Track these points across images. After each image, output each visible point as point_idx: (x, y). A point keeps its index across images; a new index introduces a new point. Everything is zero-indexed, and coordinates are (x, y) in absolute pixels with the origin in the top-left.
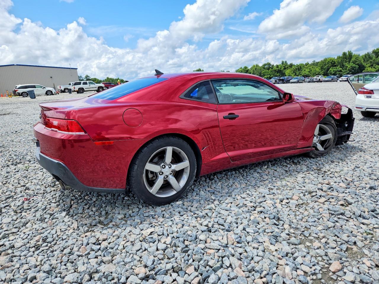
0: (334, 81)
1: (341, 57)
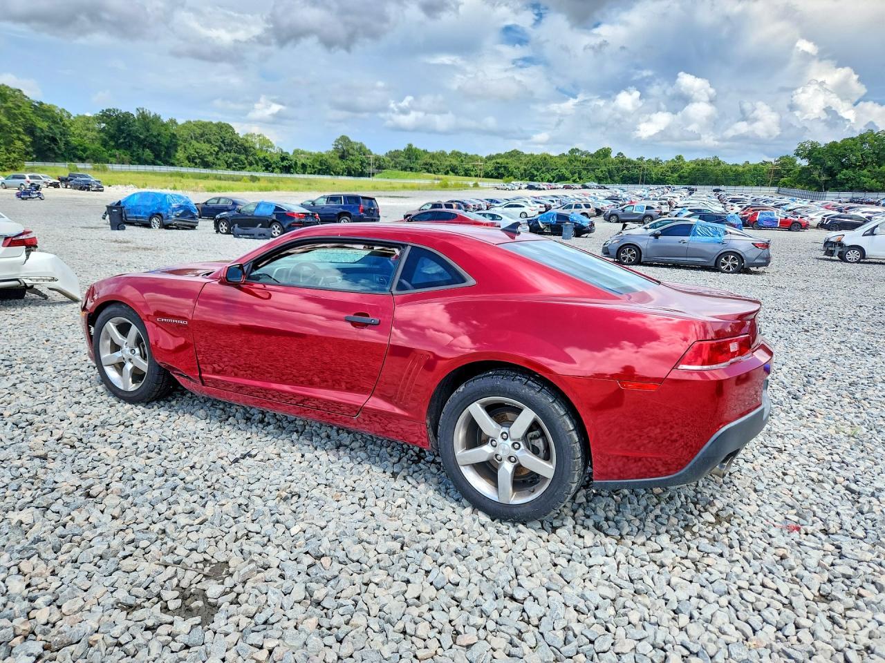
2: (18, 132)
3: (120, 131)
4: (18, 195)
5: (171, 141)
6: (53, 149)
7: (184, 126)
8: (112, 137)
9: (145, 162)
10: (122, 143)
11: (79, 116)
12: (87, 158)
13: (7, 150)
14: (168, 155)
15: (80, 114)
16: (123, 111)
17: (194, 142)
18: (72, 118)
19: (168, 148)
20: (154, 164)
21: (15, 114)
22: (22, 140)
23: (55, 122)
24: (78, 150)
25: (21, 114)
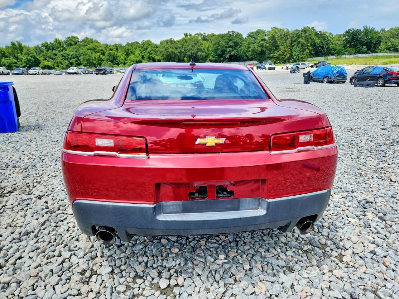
0: (25, 74)
1: (10, 47)
2: (308, 46)
3: (353, 38)
4: (291, 72)
5: (378, 40)
6: (322, 51)
7: (388, 31)
8: (348, 42)
9: (363, 53)
10: (353, 44)
11: (337, 35)
12: (335, 53)
13: (302, 53)
14: (375, 47)
15: (337, 34)
16: (356, 29)
17: (392, 39)
18: (333, 36)
19: (375, 44)
20: (366, 53)
21: (308, 38)
22: (309, 49)
23: (324, 39)
24: (332, 50)
25: (311, 38)
